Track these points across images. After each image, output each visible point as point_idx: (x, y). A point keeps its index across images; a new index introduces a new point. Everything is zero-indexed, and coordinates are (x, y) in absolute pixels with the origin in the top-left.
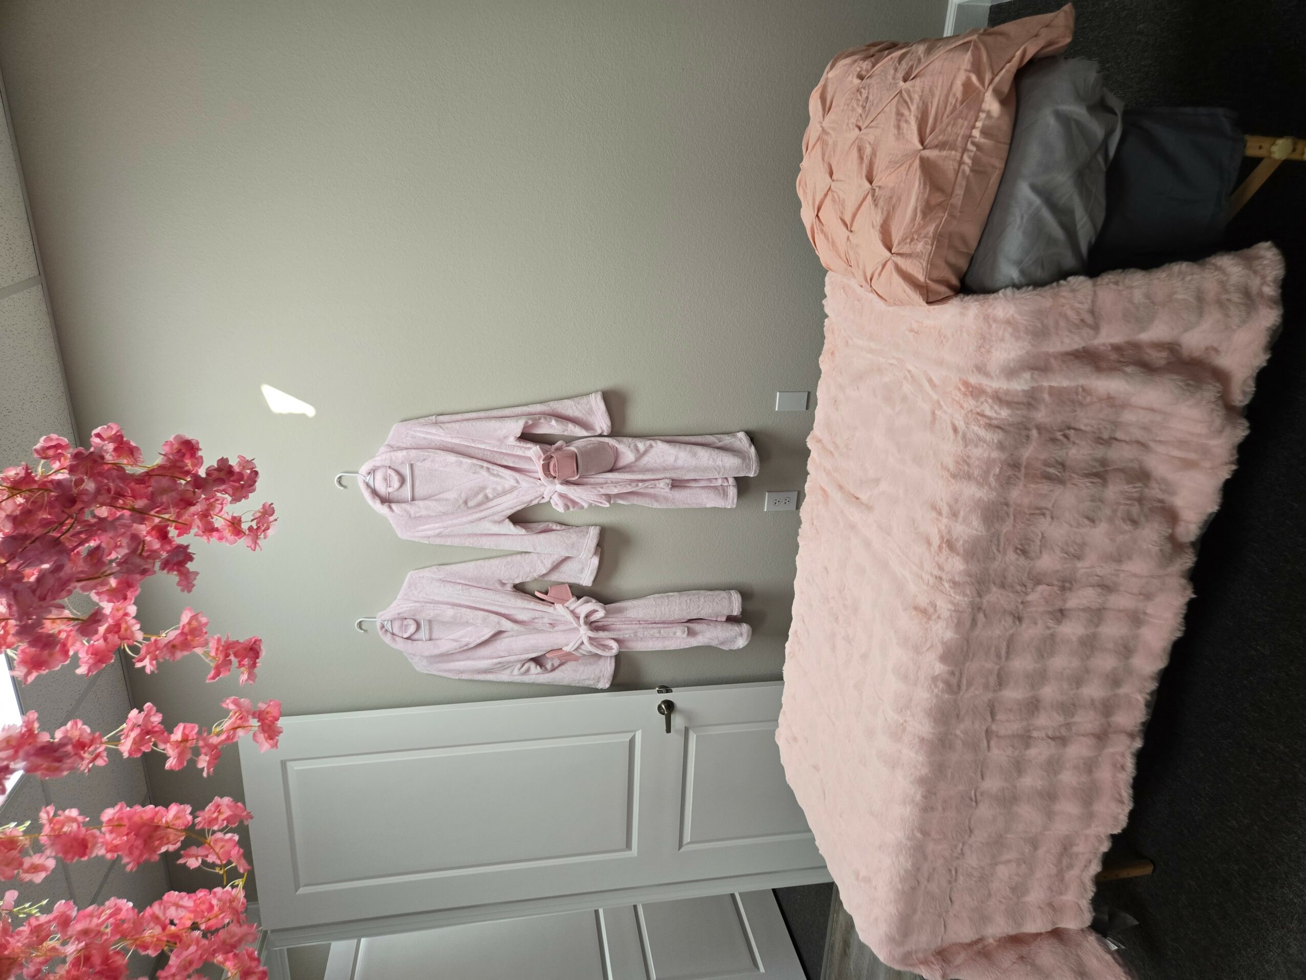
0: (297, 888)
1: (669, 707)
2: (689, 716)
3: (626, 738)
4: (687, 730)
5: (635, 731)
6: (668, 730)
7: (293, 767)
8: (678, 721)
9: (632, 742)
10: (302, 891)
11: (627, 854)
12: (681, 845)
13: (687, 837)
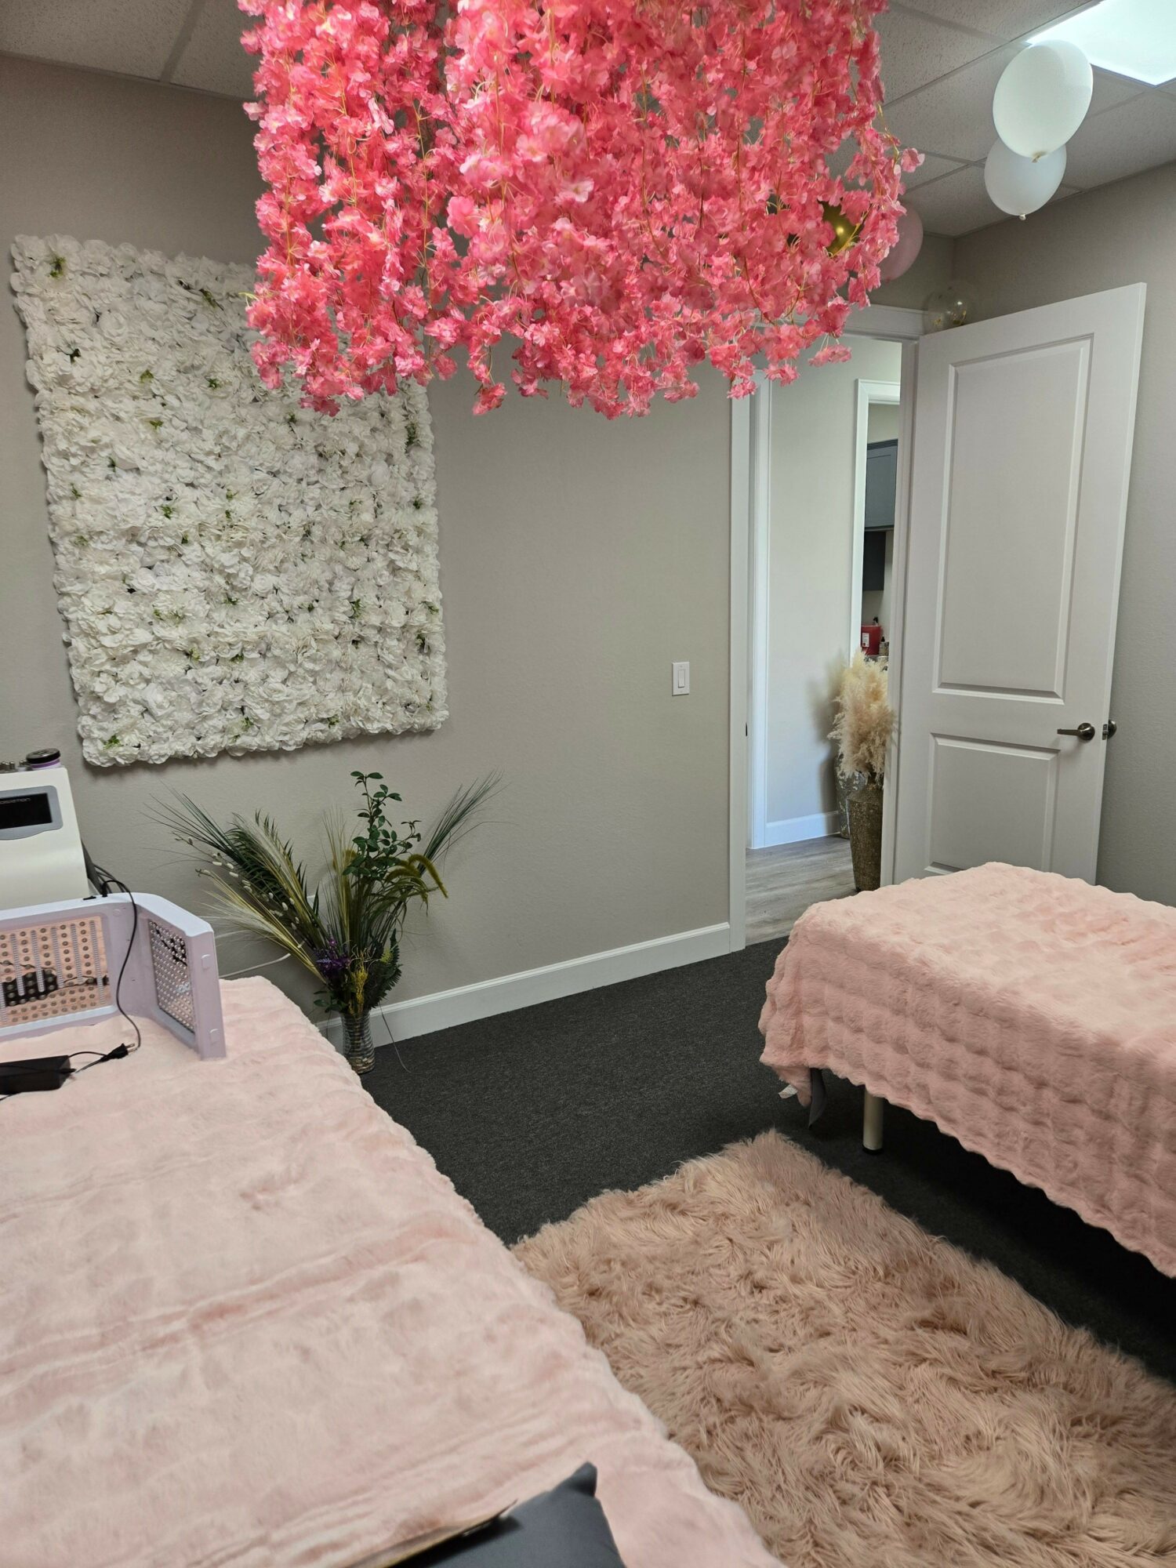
0: (955, 365)
1: (1085, 734)
2: (1072, 755)
3: (1058, 690)
4: (1056, 751)
5: (1064, 699)
6: (1060, 732)
7: (1084, 347)
8: (1069, 742)
9: (1052, 694)
10: (952, 369)
11: (935, 681)
12: (935, 735)
13: (942, 742)
